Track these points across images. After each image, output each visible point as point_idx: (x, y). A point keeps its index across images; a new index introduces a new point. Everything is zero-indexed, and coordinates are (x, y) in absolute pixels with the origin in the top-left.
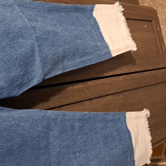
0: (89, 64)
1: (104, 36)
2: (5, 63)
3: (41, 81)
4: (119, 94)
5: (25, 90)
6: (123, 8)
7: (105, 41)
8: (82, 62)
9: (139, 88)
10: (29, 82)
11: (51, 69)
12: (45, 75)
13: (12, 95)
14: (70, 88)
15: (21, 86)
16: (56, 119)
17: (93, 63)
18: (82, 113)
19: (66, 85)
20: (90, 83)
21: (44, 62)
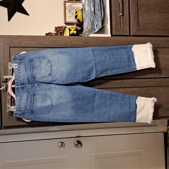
0: (121, 73)
1: (135, 60)
2: (82, 71)
3: (95, 78)
4: (144, 88)
5: (88, 80)
6: (152, 45)
7: (135, 62)
8: (117, 72)
9: (161, 86)
10: (90, 78)
11: (100, 74)
12: (97, 76)
13: (83, 82)
14: (113, 82)
15: (87, 79)
16: (99, 92)
17: (123, 73)
18: (112, 92)
19: (111, 80)
20: (125, 80)
21: (96, 72)
